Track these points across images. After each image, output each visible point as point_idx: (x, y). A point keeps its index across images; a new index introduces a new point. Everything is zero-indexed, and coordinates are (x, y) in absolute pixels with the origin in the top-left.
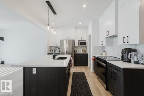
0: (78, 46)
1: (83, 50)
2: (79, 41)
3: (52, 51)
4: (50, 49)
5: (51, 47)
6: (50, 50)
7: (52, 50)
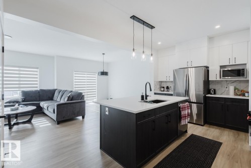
0: (218, 79)
1: (235, 89)
2: (221, 67)
3: (162, 89)
4: (160, 85)
5: (161, 82)
6: (158, 87)
7: (163, 87)
